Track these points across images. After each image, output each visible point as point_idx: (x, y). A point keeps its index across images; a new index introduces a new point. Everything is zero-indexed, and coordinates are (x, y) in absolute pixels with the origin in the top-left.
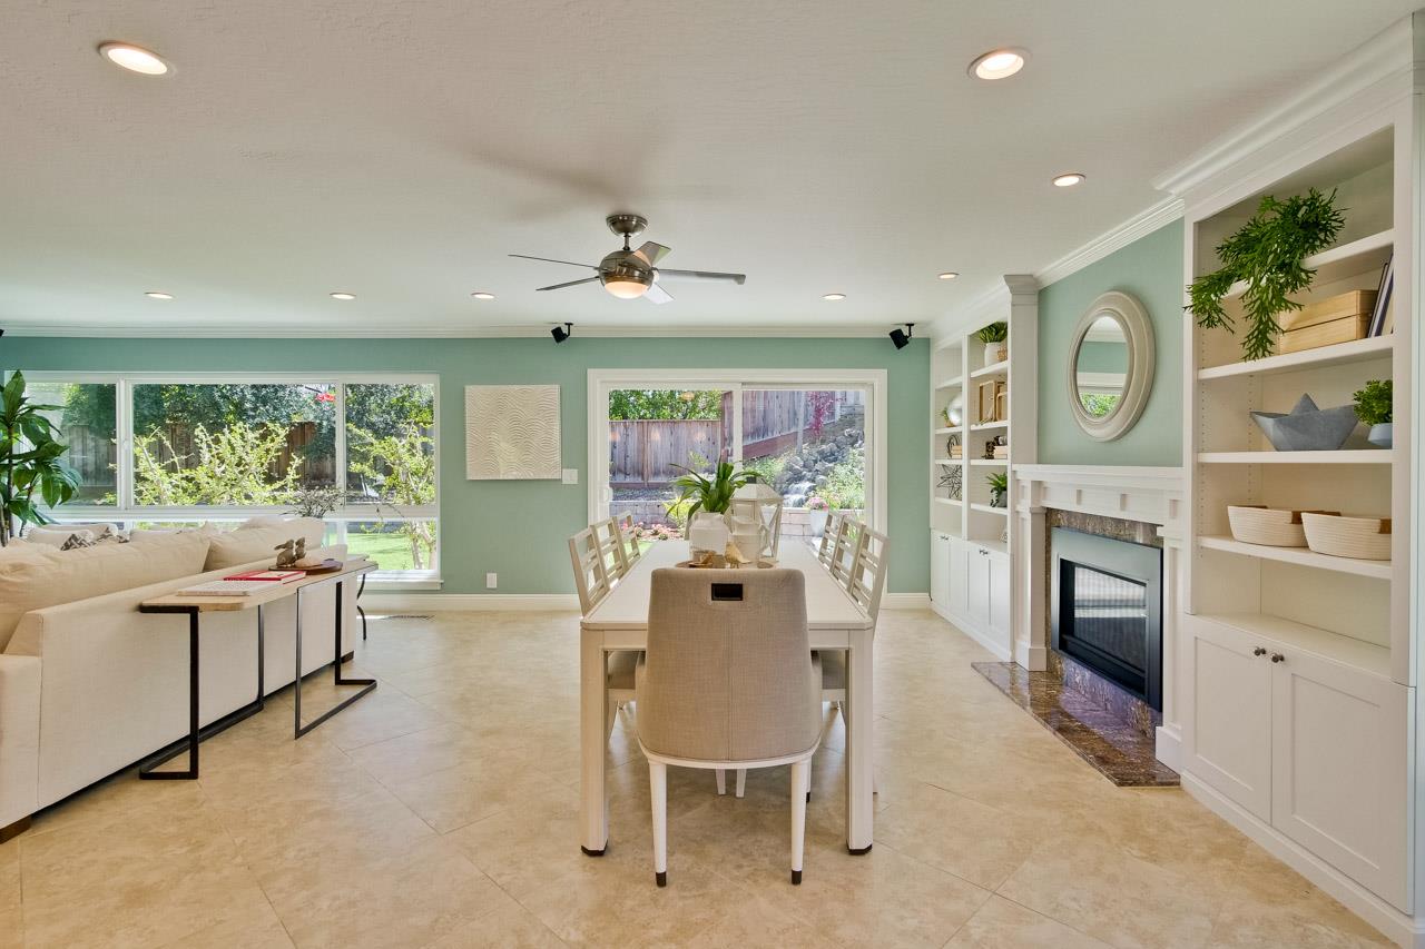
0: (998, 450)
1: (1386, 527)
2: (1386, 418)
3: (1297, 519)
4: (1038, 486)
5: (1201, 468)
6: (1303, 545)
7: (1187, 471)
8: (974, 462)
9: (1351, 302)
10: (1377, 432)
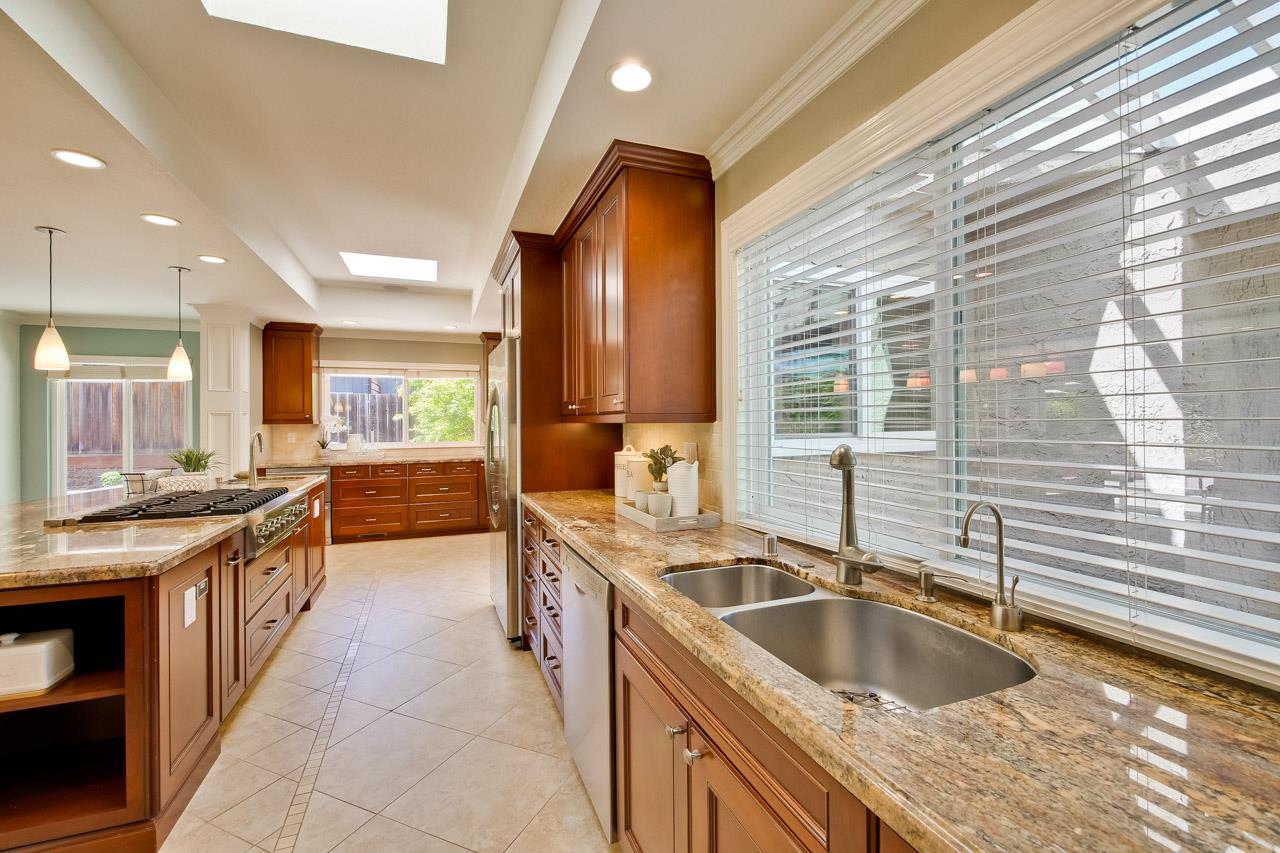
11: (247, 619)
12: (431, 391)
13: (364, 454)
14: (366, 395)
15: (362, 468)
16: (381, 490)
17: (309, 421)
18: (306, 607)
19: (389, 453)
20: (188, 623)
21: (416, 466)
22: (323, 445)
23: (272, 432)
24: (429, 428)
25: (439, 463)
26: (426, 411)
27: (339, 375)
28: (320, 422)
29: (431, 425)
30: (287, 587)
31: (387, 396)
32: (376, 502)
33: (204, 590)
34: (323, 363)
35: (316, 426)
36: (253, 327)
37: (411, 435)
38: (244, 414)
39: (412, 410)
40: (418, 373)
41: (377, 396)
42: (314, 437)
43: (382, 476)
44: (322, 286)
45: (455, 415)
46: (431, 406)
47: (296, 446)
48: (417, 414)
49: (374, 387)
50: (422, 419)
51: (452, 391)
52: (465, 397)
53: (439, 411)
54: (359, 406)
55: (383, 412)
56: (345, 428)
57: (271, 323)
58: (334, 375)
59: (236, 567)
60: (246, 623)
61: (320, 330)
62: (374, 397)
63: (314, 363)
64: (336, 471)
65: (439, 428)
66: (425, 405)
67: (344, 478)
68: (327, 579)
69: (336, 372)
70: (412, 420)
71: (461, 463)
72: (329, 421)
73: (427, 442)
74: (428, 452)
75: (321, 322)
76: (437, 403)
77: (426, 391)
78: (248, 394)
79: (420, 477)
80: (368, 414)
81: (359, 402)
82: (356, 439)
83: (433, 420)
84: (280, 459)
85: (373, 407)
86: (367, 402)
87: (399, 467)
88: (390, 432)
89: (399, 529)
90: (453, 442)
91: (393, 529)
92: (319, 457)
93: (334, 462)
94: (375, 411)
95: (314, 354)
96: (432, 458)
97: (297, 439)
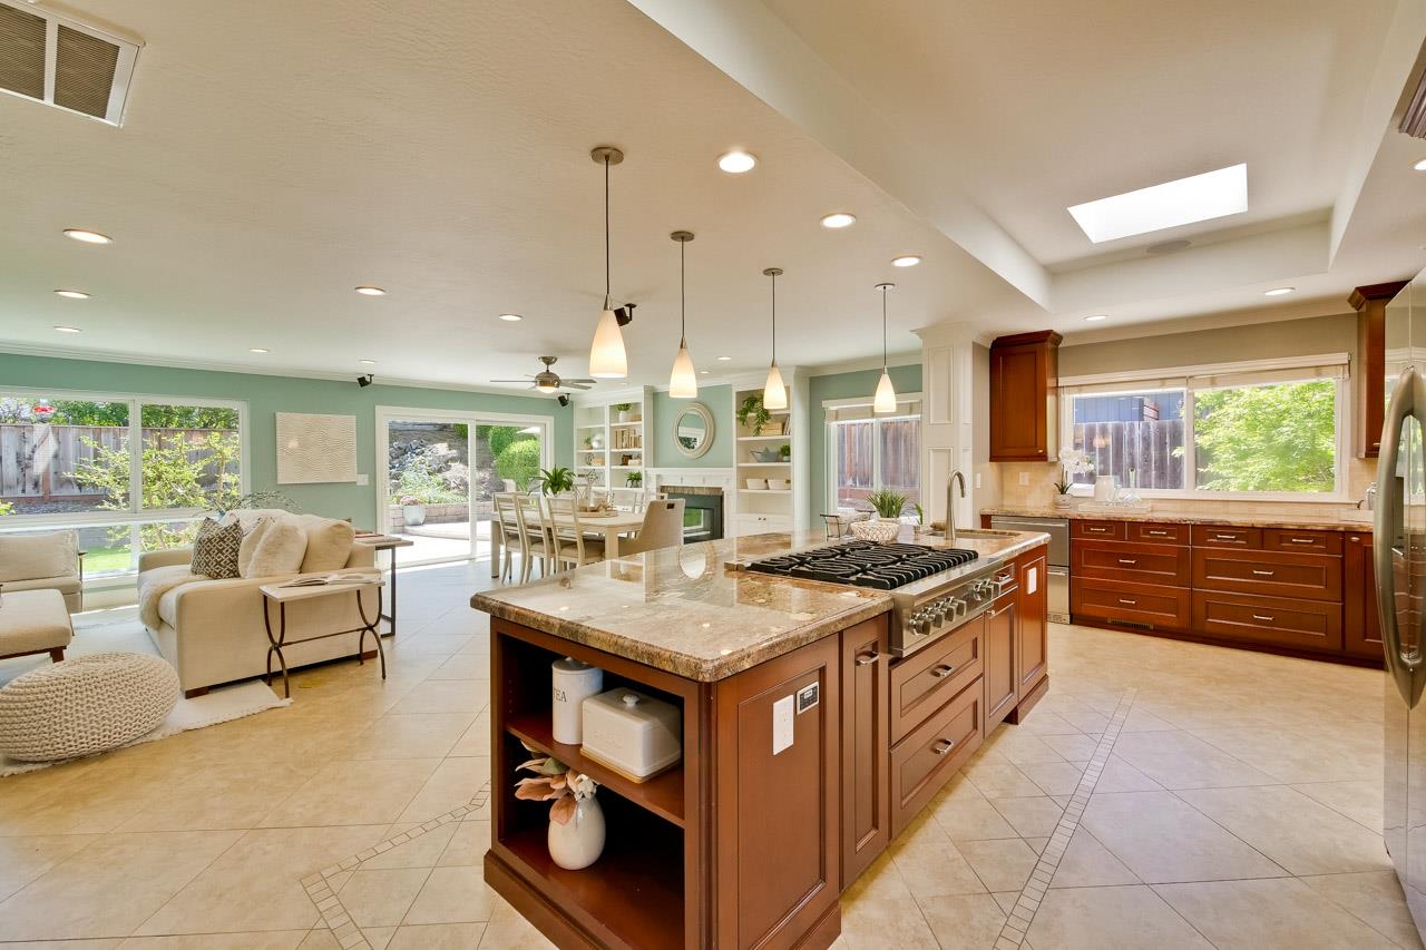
0: (630, 461)
1: (788, 482)
2: (788, 454)
3: (766, 481)
4: (658, 476)
5: (738, 468)
6: (768, 488)
7: (734, 469)
8: (614, 467)
9: (780, 425)
10: (785, 458)
11: (894, 742)
12: (1238, 411)
13: (1118, 504)
14: (1136, 423)
15: (1114, 525)
16: (1145, 560)
17: (1043, 457)
18: (1012, 718)
19: (1159, 506)
20: (778, 747)
21: (1205, 530)
22: (1063, 490)
23: (1002, 471)
24: (1236, 468)
25: (1253, 528)
26: (1231, 440)
27: (1084, 395)
28: (1058, 459)
29: (1240, 463)
30: (975, 693)
31: (1167, 422)
32: (1134, 576)
33: (812, 699)
34: (1062, 381)
35: (1054, 464)
36: (977, 347)
37: (1200, 479)
38: (965, 450)
39: (1204, 441)
40: (1213, 381)
41: (1153, 424)
42: (1052, 478)
43: (1146, 540)
44: (1055, 274)
45: (1289, 447)
46: (1240, 434)
47: (1030, 490)
48: (1213, 446)
49: (1148, 412)
50: (1224, 454)
51: (1283, 407)
52: (1310, 416)
53: (1255, 441)
54: (1126, 439)
55: (1162, 446)
56: (1092, 467)
57: (998, 339)
58: (1078, 396)
59: (875, 665)
60: (891, 747)
61: (1057, 338)
62: (1148, 426)
63: (1050, 383)
64: (1077, 525)
65: (1257, 468)
66: (1230, 433)
67: (1087, 536)
68: (1051, 681)
69: (1080, 391)
70: (1203, 456)
71: (1302, 531)
72: (1071, 459)
73: (1233, 491)
74: (1232, 507)
75: (1059, 325)
76: (1252, 427)
77: (1231, 410)
78: (971, 426)
79: (1211, 547)
80: (1138, 449)
81: (1126, 433)
82: (1108, 482)
83: (1244, 455)
84: (1011, 505)
85: (1146, 440)
86: (1138, 432)
87: (1176, 528)
88: (1168, 473)
89: (1175, 624)
90: (1286, 492)
91: (1165, 623)
92: (1056, 505)
93: (1073, 513)
94: (1149, 445)
95: (1049, 372)
96: (1237, 518)
97: (1030, 480)
